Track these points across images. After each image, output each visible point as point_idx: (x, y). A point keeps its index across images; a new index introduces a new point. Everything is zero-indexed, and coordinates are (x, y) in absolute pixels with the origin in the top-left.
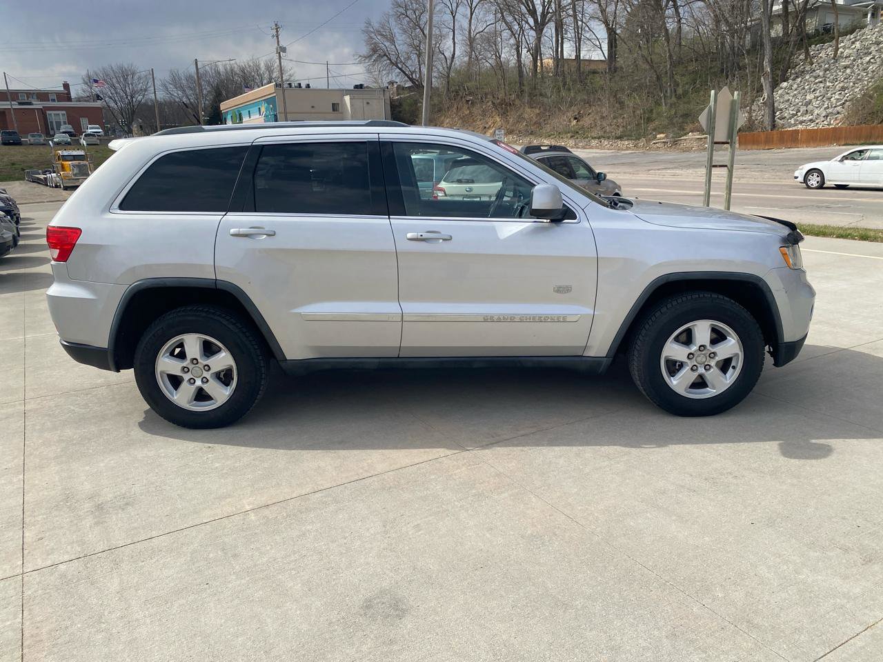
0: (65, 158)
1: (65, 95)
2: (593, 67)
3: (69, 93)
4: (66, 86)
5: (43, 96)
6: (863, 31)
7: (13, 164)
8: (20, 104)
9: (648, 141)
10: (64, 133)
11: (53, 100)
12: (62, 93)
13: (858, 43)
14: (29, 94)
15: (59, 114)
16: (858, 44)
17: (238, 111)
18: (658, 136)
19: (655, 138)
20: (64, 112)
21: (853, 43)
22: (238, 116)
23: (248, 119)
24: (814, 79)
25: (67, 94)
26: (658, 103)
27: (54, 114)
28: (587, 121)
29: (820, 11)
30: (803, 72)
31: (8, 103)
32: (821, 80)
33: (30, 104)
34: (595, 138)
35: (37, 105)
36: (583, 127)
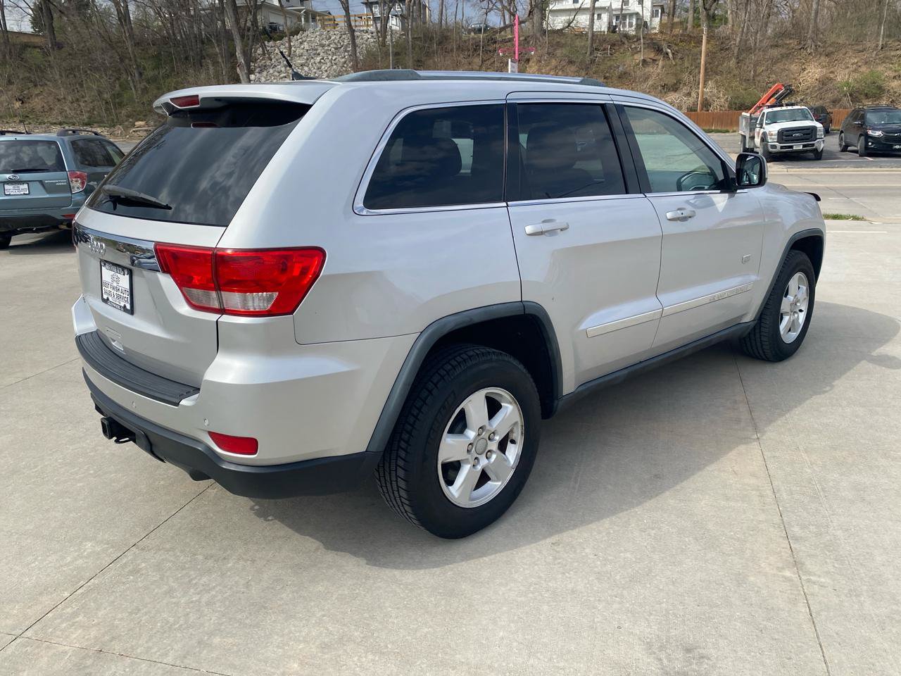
2: (25, 40)
6: (305, 34)
9: (126, 128)
13: (305, 43)
16: (306, 45)
18: (136, 123)
19: (134, 125)
21: (301, 43)
24: (278, 74)
26: (124, 87)
28: (37, 103)
29: (263, 9)
30: (265, 66)
32: (285, 75)
34: (55, 123)
36: (33, 111)
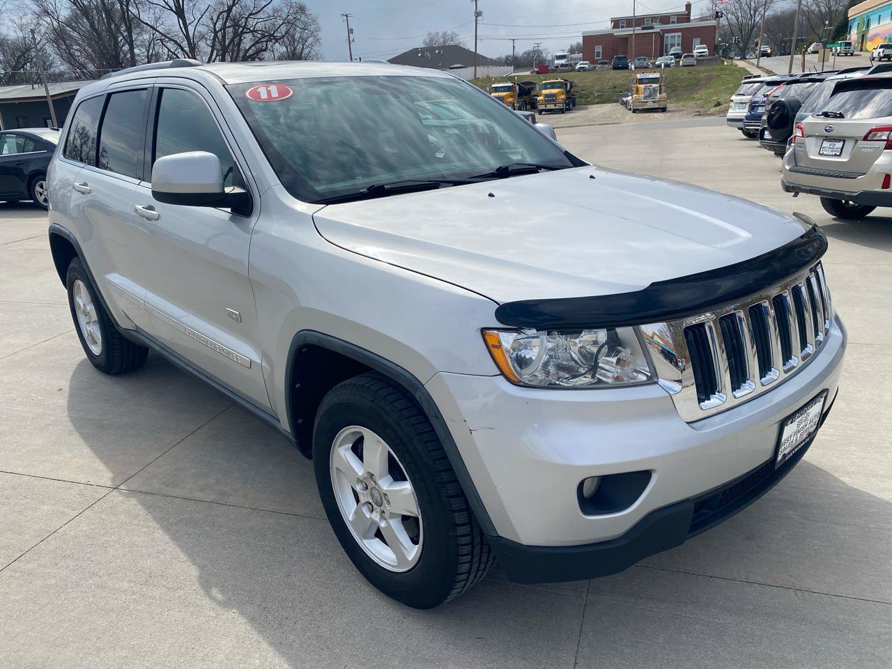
0: (641, 81)
1: (685, 17)
3: (689, 14)
4: (688, 6)
5: (664, 19)
7: (615, 87)
8: (643, 29)
10: (672, 55)
11: (673, 22)
12: (682, 15)
14: (654, 18)
15: (675, 36)
17: (868, 16)
20: (680, 34)
22: (866, 23)
23: (876, 25)
25: (687, 15)
27: (671, 37)
31: (632, 28)
33: (652, 28)
35: (658, 28)
